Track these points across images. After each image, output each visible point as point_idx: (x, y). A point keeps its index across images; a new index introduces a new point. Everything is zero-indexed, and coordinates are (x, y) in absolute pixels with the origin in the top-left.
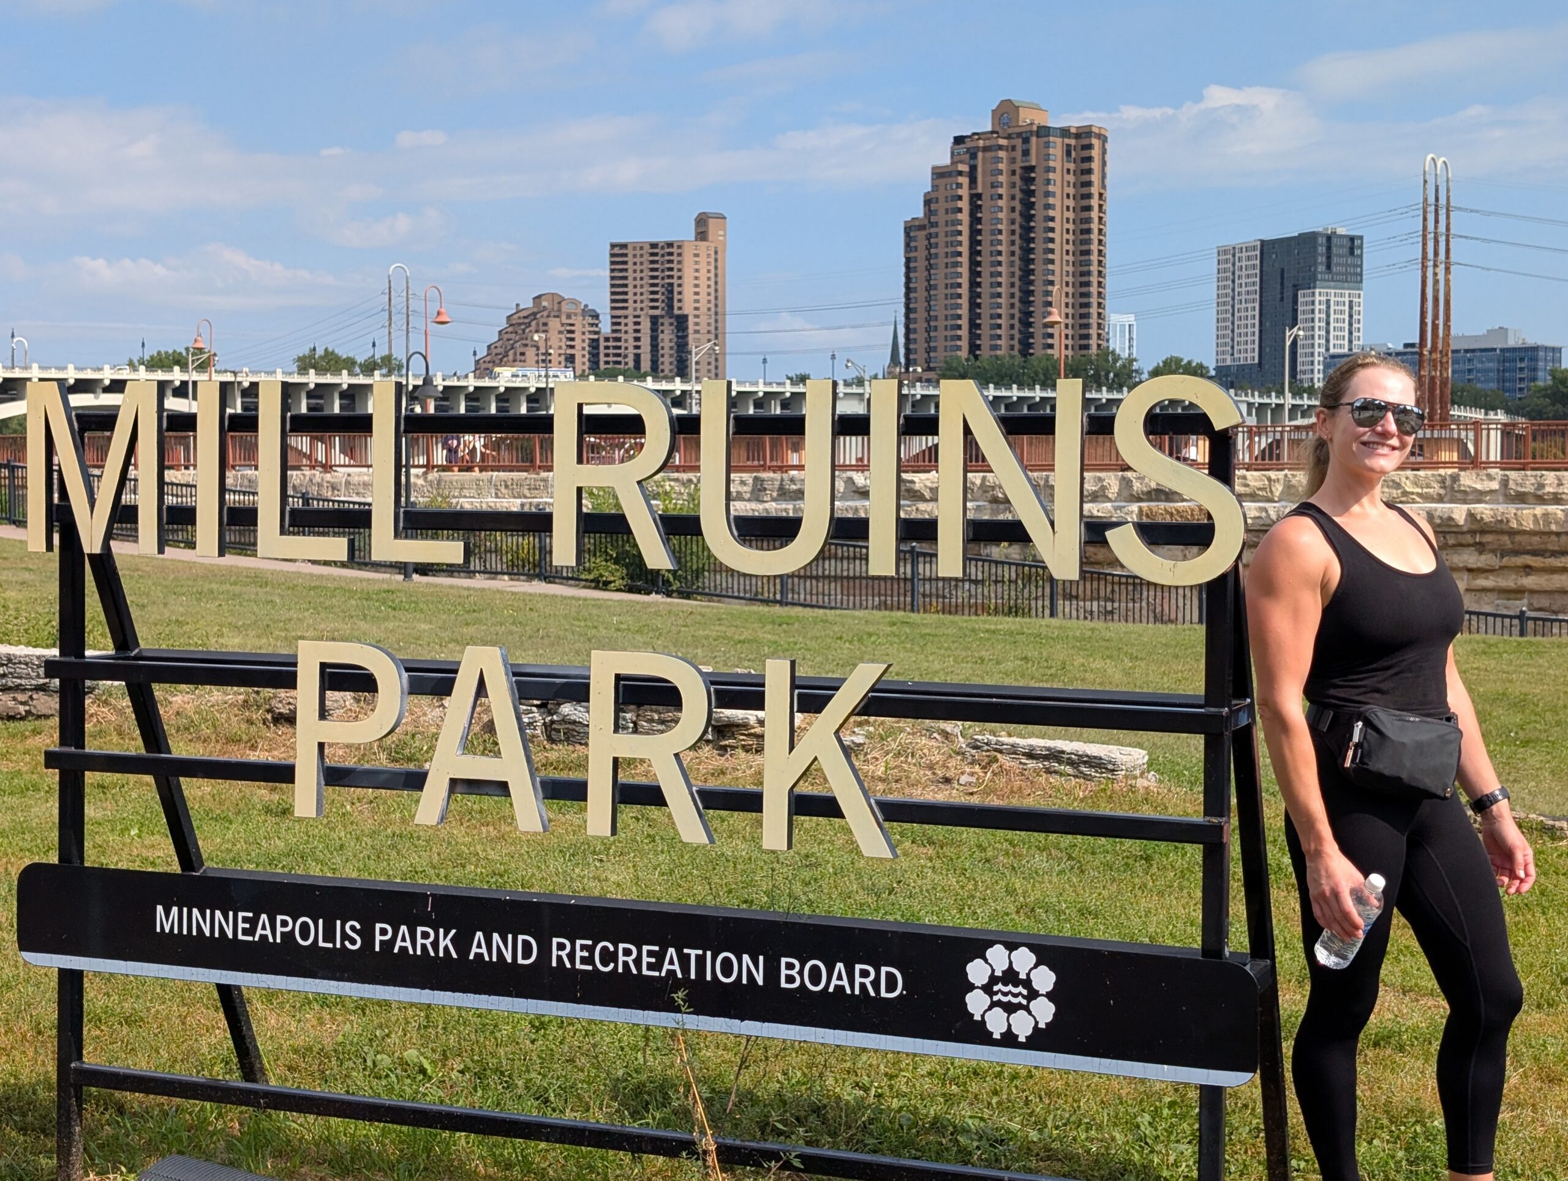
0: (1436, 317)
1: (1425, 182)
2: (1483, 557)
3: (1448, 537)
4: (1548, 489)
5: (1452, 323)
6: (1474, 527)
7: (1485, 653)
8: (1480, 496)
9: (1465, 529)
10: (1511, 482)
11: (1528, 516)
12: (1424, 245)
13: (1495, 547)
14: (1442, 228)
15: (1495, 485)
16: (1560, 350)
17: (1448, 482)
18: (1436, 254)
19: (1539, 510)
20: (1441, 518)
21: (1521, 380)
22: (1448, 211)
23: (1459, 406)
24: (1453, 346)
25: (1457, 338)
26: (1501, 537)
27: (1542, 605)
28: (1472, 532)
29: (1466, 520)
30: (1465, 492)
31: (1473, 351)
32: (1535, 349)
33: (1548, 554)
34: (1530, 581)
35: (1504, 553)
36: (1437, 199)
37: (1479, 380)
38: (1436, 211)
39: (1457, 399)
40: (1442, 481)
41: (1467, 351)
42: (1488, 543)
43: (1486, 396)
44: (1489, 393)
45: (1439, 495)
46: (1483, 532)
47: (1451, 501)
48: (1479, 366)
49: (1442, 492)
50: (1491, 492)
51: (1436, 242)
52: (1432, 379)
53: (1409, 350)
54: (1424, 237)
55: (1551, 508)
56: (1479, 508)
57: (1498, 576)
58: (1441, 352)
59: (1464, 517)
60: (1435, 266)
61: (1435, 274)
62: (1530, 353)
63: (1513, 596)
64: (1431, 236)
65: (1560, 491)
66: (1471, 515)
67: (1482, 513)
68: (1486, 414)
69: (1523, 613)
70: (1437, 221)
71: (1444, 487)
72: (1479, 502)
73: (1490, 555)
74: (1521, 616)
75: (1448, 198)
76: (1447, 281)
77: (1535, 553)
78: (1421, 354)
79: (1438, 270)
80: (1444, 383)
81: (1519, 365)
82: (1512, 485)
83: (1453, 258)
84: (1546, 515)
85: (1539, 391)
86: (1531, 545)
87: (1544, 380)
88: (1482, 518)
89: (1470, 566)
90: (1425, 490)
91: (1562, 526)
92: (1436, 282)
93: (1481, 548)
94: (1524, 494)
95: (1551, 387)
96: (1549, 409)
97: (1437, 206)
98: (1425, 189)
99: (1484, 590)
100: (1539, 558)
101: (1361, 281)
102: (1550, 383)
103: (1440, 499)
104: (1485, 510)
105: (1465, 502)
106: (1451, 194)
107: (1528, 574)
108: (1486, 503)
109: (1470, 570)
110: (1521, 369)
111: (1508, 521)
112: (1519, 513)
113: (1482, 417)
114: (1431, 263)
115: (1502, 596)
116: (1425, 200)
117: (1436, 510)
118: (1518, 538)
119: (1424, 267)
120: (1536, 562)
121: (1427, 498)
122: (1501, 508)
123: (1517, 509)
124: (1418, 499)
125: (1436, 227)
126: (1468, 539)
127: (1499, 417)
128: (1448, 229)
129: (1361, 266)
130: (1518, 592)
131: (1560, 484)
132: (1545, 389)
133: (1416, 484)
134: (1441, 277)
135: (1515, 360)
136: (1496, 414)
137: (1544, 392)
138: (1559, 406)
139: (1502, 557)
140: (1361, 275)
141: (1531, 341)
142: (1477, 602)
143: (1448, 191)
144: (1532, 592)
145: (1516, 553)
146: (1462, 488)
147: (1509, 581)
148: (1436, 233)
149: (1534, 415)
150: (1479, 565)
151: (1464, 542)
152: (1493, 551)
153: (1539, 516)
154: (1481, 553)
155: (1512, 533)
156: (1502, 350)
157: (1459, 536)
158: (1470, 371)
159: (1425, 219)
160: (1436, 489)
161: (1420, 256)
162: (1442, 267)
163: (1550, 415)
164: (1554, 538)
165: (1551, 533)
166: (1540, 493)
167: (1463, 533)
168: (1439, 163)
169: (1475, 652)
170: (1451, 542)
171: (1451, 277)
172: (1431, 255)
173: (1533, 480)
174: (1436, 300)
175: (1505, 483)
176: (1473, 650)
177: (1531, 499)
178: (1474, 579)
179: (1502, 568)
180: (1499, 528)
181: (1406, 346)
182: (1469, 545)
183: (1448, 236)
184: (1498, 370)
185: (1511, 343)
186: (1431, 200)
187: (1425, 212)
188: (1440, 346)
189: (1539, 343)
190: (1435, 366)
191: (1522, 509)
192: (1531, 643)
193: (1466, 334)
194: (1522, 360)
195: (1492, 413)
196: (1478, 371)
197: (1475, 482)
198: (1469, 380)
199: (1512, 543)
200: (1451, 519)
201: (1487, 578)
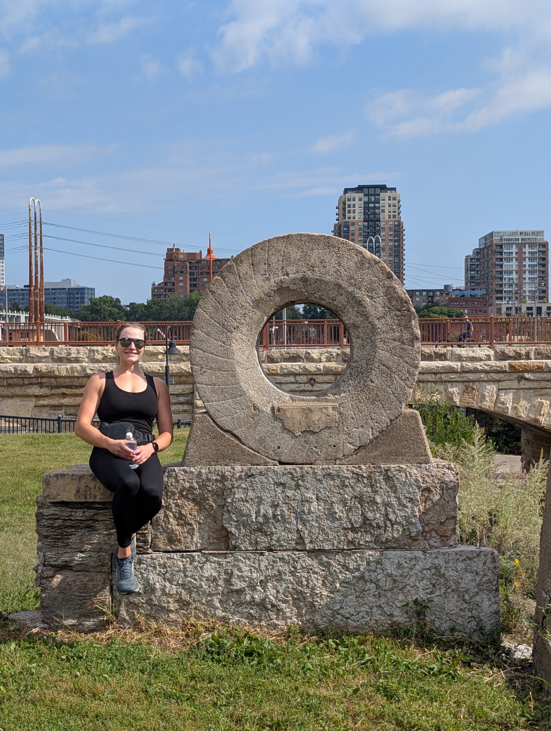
0: (36, 273)
1: (30, 210)
2: (42, 390)
3: (25, 380)
4: (73, 355)
5: (44, 276)
6: (37, 375)
7: (31, 443)
8: (40, 359)
9: (33, 376)
10: (55, 352)
11: (63, 369)
12: (30, 239)
13: (48, 384)
14: (38, 232)
15: (47, 354)
16: (94, 289)
17: (24, 353)
18: (36, 244)
19: (69, 366)
20: (21, 370)
21: (77, 303)
22: (41, 224)
23: (49, 314)
24: (44, 287)
25: (48, 283)
26: (50, 379)
27: (71, 413)
28: (37, 377)
29: (33, 371)
30: (32, 357)
31: (56, 289)
32: (83, 289)
33: (74, 387)
34: (65, 401)
35: (52, 387)
36: (35, 219)
37: (59, 303)
38: (35, 224)
39: (48, 311)
40: (21, 352)
41: (53, 289)
42: (44, 383)
43: (61, 310)
44: (63, 308)
45: (20, 359)
46: (42, 377)
47: (26, 362)
48: (59, 296)
49: (21, 357)
50: (46, 357)
51: (36, 238)
52: (36, 302)
53: (26, 288)
54: (30, 235)
55: (74, 365)
56: (40, 365)
57: (50, 399)
58: (39, 290)
59: (32, 370)
60: (36, 249)
61: (36, 253)
62: (81, 291)
63: (57, 408)
64: (33, 235)
65: (79, 356)
66: (36, 369)
67: (41, 368)
68: (62, 318)
69: (59, 418)
70: (36, 229)
71: (22, 355)
72: (40, 362)
73: (46, 389)
74: (59, 420)
75: (41, 218)
76: (41, 257)
77: (67, 387)
78: (30, 290)
79: (37, 251)
80: (41, 304)
81: (76, 296)
82: (55, 353)
83: (44, 246)
84: (72, 368)
85: (85, 308)
86: (65, 383)
87: (87, 303)
88: (41, 370)
89: (36, 394)
90: (13, 357)
91: (80, 373)
92: (36, 257)
93: (41, 385)
94: (61, 358)
95: (90, 306)
96: (90, 316)
97: (35, 221)
98: (30, 214)
99: (43, 406)
100: (70, 390)
101: (3, 256)
102: (90, 304)
103: (20, 361)
104: (42, 366)
105: (33, 362)
106: (42, 216)
107: (64, 398)
108: (43, 363)
109: (36, 396)
110: (77, 298)
111: (54, 371)
112: (59, 367)
113: (60, 319)
114: (33, 248)
115: (52, 408)
116: (30, 218)
117: (18, 366)
118: (59, 380)
119: (30, 250)
120: (68, 391)
121: (13, 360)
122: (50, 365)
123: (58, 366)
124: (9, 361)
125: (35, 232)
126: (35, 381)
127: (68, 319)
128: (41, 232)
129: (3, 248)
130: (59, 407)
131: (78, 353)
132: (88, 307)
133: (8, 353)
134: (38, 254)
135: (74, 294)
136: (66, 318)
137: (87, 308)
138: (93, 315)
139: (52, 389)
140: (3, 252)
141: (81, 285)
142: (40, 412)
143: (40, 215)
144: (66, 406)
145: (58, 387)
146: (31, 355)
147: (55, 401)
148: (35, 234)
149: (83, 319)
150: (40, 393)
151: (33, 382)
152: (47, 387)
153: (69, 369)
154: (41, 388)
155: (56, 377)
156: (68, 289)
157: (30, 379)
158: (54, 298)
159: (30, 227)
160: (18, 356)
161: (28, 244)
162: (39, 250)
163: (90, 319)
164: (76, 379)
165: (75, 377)
166: (69, 357)
167: (32, 378)
168: (36, 202)
169: (26, 444)
170: (26, 382)
171: (43, 255)
172: (33, 244)
173: (65, 351)
174: (36, 265)
175: (52, 352)
176: (26, 442)
177: (65, 360)
178: (38, 401)
179: (51, 395)
180: (50, 375)
181: (25, 286)
182: (35, 384)
183: (41, 236)
184: (67, 298)
185: (73, 286)
186: (33, 218)
187: (30, 224)
188: (39, 286)
189: (85, 286)
190: (37, 296)
191: (61, 365)
192: (56, 437)
193: (52, 281)
194: (77, 294)
195: (64, 318)
196: (58, 299)
197: (37, 352)
198: (54, 303)
199: (56, 382)
200: (26, 371)
201: (44, 400)
